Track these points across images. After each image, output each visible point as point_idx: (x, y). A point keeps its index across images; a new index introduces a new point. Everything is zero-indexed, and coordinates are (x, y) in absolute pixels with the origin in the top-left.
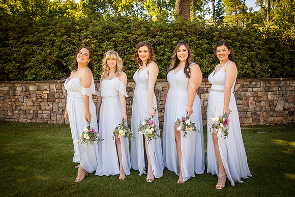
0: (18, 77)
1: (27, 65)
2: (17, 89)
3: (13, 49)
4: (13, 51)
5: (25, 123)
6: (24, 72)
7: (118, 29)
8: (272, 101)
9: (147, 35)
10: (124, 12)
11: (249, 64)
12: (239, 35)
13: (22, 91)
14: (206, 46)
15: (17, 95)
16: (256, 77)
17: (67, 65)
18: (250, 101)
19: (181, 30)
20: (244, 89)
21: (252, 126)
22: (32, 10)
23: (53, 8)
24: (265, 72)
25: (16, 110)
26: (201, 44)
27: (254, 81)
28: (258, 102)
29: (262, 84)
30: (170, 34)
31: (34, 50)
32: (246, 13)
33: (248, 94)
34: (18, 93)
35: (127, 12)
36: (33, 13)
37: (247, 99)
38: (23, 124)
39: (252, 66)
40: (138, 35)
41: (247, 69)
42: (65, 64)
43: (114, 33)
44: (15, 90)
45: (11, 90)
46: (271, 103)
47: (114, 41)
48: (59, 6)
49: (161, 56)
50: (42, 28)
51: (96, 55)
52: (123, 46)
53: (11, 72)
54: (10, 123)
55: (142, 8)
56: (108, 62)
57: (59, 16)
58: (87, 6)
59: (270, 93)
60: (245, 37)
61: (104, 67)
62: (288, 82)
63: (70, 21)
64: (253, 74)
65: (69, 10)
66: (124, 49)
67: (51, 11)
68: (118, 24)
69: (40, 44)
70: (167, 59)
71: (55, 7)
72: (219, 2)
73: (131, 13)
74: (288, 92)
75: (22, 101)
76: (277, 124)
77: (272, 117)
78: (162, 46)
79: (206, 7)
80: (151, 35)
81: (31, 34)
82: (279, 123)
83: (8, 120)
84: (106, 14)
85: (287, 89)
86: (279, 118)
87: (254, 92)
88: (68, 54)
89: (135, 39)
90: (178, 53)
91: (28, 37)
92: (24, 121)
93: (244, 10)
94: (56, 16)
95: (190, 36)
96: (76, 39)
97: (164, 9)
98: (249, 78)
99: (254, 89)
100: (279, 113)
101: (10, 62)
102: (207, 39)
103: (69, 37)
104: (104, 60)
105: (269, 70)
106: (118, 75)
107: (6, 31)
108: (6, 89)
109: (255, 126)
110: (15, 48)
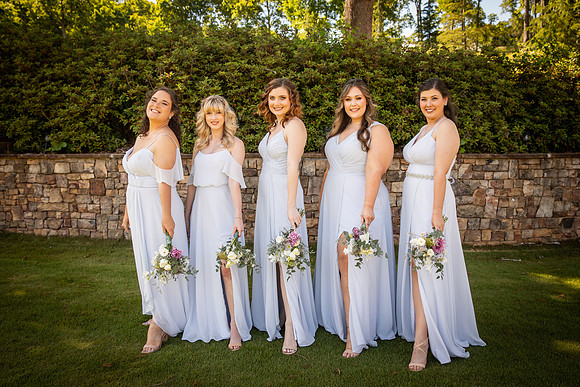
0: (33, 146)
1: (51, 123)
2: (31, 169)
3: (24, 91)
4: (22, 94)
5: (46, 237)
6: (44, 136)
7: (230, 54)
8: (530, 198)
9: (287, 65)
10: (243, 21)
11: (487, 124)
12: (467, 67)
13: (40, 173)
14: (403, 89)
15: (30, 181)
16: (499, 151)
17: (129, 124)
18: (488, 198)
19: (353, 56)
20: (476, 174)
21: (490, 247)
22: (63, 15)
23: (104, 12)
24: (518, 141)
25: (28, 210)
26: (393, 86)
27: (495, 158)
28: (504, 200)
29: (511, 164)
30: (332, 64)
31: (64, 94)
32: (482, 25)
33: (485, 184)
34: (33, 178)
35: (250, 21)
36: (64, 19)
37: (482, 193)
38: (43, 238)
39: (493, 130)
40: (269, 66)
41: (483, 134)
42: (125, 122)
43: (223, 62)
44: (26, 172)
45: (19, 171)
46: (529, 203)
47: (221, 78)
48: (115, 7)
49: (313, 107)
50: (80, 51)
51: (187, 104)
52: (239, 87)
53: (19, 137)
54: (17, 236)
55: (279, 13)
56: (208, 117)
57: (116, 28)
58: (170, 9)
59: (526, 183)
60: (479, 73)
61: (201, 129)
62: (562, 160)
63: (135, 37)
64: (493, 145)
65: (136, 15)
66: (242, 93)
67: (98, 18)
68: (230, 45)
69: (76, 81)
70: (326, 114)
71: (107, 10)
72: (429, 2)
73: (256, 23)
74: (562, 180)
75: (41, 193)
76: (540, 243)
77: (531, 228)
78: (317, 88)
79: (404, 12)
80: (295, 65)
81: (59, 61)
82: (544, 241)
83: (11, 230)
84: (208, 24)
85: (560, 175)
86: (545, 232)
87: (497, 180)
88: (131, 103)
89: (263, 75)
90: (347, 104)
91: (53, 67)
92: (44, 232)
93: (478, 19)
94: (110, 26)
95: (371, 68)
96: (148, 73)
97: (322, 16)
98: (486, 152)
99: (496, 175)
100: (545, 223)
101: (18, 116)
102: (404, 75)
103: (134, 68)
104: (200, 115)
105: (526, 137)
106: (228, 145)
107: (9, 54)
108: (9, 169)
109: (496, 246)
110: (26, 89)
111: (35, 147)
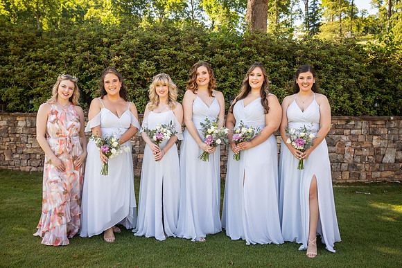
0: (21, 107)
1: (34, 91)
2: (19, 124)
3: (15, 68)
4: (14, 71)
5: (29, 172)
6: (28, 100)
7: (163, 43)
8: (378, 149)
9: (203, 52)
11: (346, 95)
12: (332, 54)
13: (26, 127)
14: (285, 69)
15: (18, 132)
16: (355, 114)
17: (90, 93)
18: (346, 148)
19: (250, 46)
20: (338, 131)
21: (348, 184)
23: (68, 6)
24: (370, 107)
25: (16, 153)
26: (278, 67)
27: (351, 119)
28: (358, 150)
29: (364, 124)
30: (234, 51)
31: (44, 71)
32: (356, 18)
33: (344, 138)
34: (20, 130)
35: (178, 14)
36: (38, 12)
37: (342, 145)
38: (27, 173)
39: (351, 99)
40: (190, 52)
41: (344, 102)
42: (87, 91)
43: (157, 49)
44: (15, 125)
45: (11, 125)
46: (377, 152)
47: (156, 60)
48: (77, 2)
49: (221, 82)
51: (131, 79)
52: (168, 67)
53: (11, 100)
54: (7, 172)
55: (201, 8)
57: (77, 18)
59: (375, 138)
60: (341, 58)
61: (151, 96)
64: (351, 110)
66: (171, 71)
67: (64, 10)
68: (163, 37)
69: (52, 62)
70: (230, 87)
71: (70, 5)
73: (183, 15)
75: (26, 141)
76: (385, 181)
77: (379, 171)
78: (224, 68)
79: (295, 8)
80: (208, 52)
81: (41, 47)
82: (389, 180)
83: (4, 167)
84: (147, 16)
85: (400, 132)
86: (389, 174)
87: (353, 135)
88: (91, 77)
89: (186, 58)
91: (36, 51)
92: (27, 169)
93: (353, 15)
94: (72, 17)
95: (263, 54)
96: (103, 57)
97: (232, 10)
98: (346, 115)
99: (353, 132)
100: (389, 167)
101: (10, 85)
102: (286, 60)
103: (94, 52)
104: (152, 86)
105: (376, 105)
107: (4, 42)
108: (4, 123)
109: (353, 183)
110: (16, 66)
111: (22, 109)
